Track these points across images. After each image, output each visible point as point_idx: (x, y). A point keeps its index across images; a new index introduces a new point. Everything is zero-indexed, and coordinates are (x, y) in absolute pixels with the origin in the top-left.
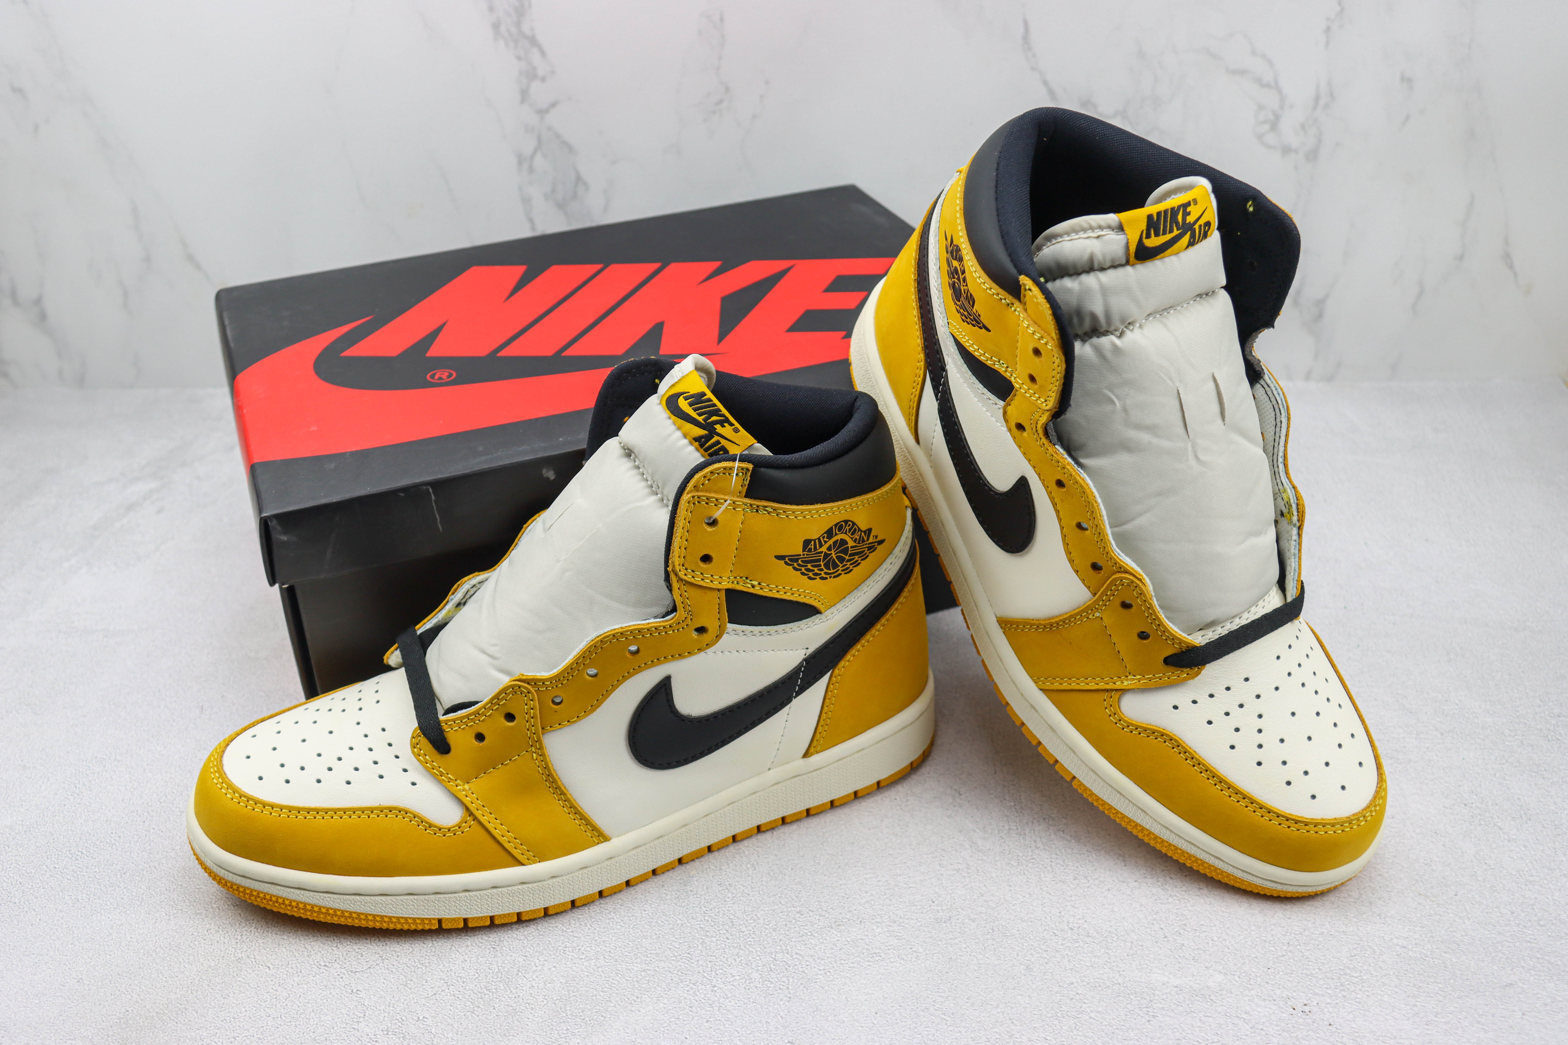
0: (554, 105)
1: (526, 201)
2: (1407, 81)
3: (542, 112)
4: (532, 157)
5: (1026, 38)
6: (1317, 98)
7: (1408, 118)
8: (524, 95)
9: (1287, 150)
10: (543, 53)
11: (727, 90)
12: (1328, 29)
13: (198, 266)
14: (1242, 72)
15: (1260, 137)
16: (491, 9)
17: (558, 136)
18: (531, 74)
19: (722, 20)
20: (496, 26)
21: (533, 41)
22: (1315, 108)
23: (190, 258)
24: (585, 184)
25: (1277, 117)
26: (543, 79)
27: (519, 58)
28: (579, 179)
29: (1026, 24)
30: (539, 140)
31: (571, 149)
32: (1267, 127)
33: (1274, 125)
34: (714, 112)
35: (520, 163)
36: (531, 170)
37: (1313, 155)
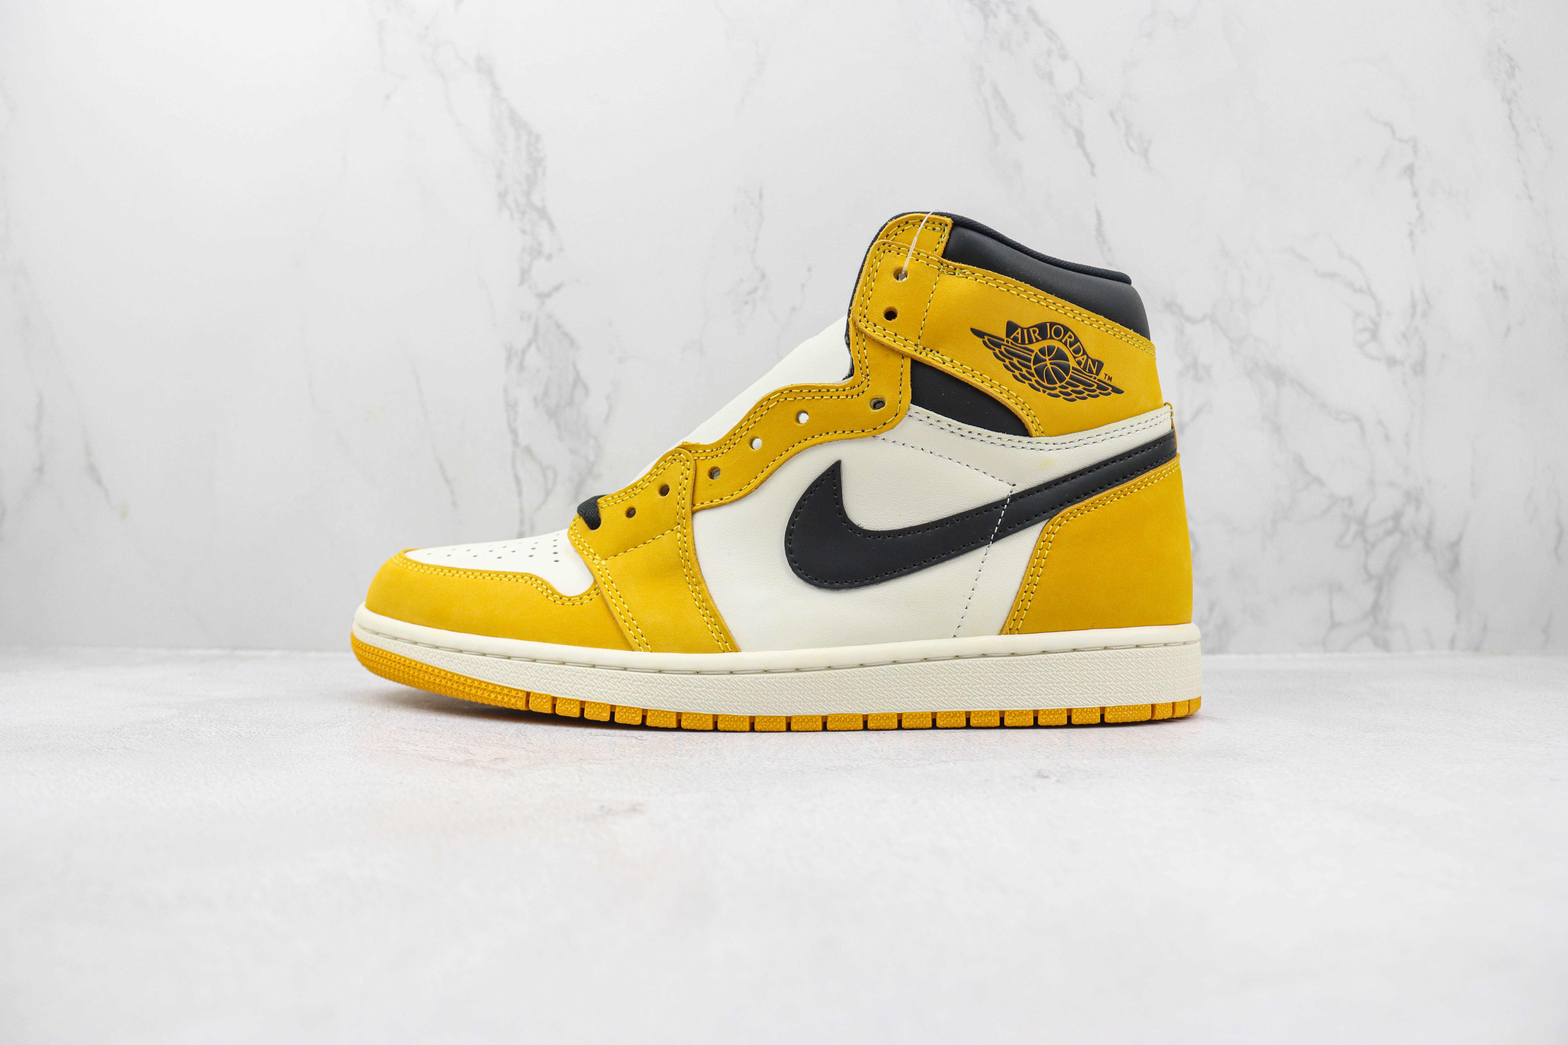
0: (557, 288)
1: (511, 406)
2: (1500, 289)
3: (543, 296)
4: (524, 352)
5: (1099, 229)
6: (1414, 306)
7: (1509, 330)
8: (524, 274)
9: (1392, 362)
10: (552, 227)
11: (763, 276)
12: (1411, 234)
13: (99, 481)
14: (1333, 275)
15: (1361, 346)
16: (499, 176)
17: (558, 326)
18: (536, 252)
19: (761, 196)
20: (502, 195)
21: (543, 213)
22: (1413, 315)
23: (92, 469)
24: (585, 386)
25: (1376, 325)
26: (549, 258)
27: (524, 232)
28: (578, 379)
29: (1099, 215)
30: (536, 331)
31: (572, 342)
32: (1366, 336)
33: (1374, 335)
34: (746, 303)
35: (509, 358)
36: (521, 367)
37: (1420, 368)
